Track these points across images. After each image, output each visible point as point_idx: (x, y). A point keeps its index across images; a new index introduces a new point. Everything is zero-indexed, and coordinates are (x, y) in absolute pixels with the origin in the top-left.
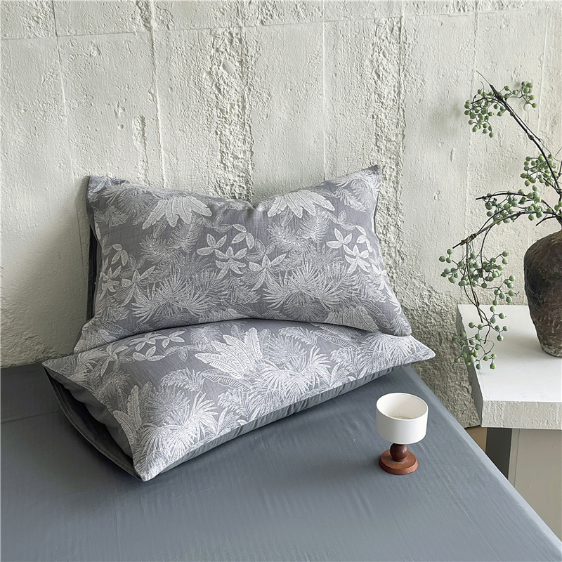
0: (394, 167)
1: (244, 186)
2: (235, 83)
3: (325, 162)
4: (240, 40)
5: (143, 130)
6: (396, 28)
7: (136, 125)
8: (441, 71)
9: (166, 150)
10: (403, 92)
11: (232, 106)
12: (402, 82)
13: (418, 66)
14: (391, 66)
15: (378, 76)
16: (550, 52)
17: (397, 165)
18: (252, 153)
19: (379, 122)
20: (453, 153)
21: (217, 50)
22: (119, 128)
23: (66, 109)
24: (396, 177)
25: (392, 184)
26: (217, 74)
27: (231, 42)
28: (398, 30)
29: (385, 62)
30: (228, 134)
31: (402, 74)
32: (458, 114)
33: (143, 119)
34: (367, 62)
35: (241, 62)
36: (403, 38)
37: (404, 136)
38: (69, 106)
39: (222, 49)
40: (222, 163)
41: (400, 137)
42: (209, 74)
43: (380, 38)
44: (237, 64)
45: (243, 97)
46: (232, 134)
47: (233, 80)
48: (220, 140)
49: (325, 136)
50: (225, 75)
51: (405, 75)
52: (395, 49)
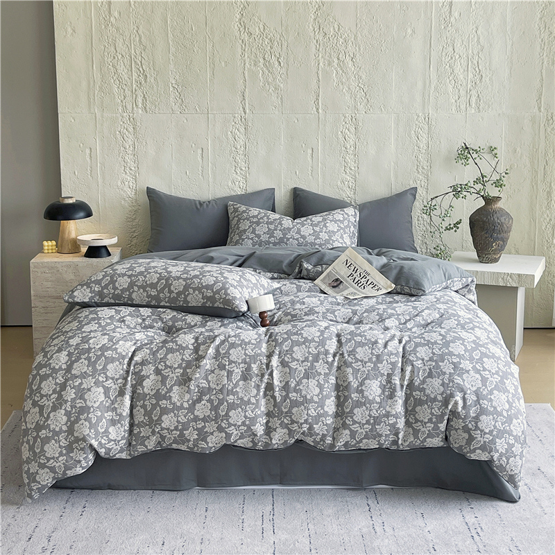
0: (426, 181)
1: (354, 182)
2: (353, 137)
3: (392, 175)
4: (356, 119)
5: (312, 154)
6: (427, 118)
7: (310, 151)
9: (321, 163)
10: (430, 147)
11: (350, 147)
12: (430, 142)
13: (438, 135)
14: (424, 135)
15: (418, 139)
16: (506, 133)
18: (358, 168)
19: (418, 159)
22: (303, 152)
24: (427, 186)
25: (425, 190)
26: (345, 133)
27: (352, 120)
28: (428, 119)
29: (421, 132)
33: (313, 149)
34: (413, 132)
35: (355, 128)
36: (430, 122)
37: (431, 167)
38: (284, 142)
39: (347, 122)
40: (345, 171)
42: (342, 132)
43: (419, 122)
45: (355, 143)
46: (350, 158)
47: (351, 135)
48: (344, 161)
49: (392, 163)
50: (348, 133)
51: (431, 139)
52: (426, 127)
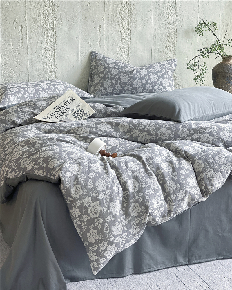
0: (173, 47)
1: (127, 49)
2: (127, 16)
3: (152, 44)
4: (129, 4)
5: (100, 29)
6: (174, 3)
7: (98, 27)
8: (188, 17)
9: (106, 36)
10: (176, 23)
11: (125, 24)
12: (176, 20)
13: (181, 15)
14: (173, 15)
15: (169, 17)
16: (222, 13)
17: (174, 47)
18: (130, 39)
19: (169, 32)
20: (192, 44)
21: (122, 6)
22: (93, 28)
23: (79, 21)
24: (174, 51)
25: (172, 53)
26: (122, 14)
27: (126, 4)
29: (171, 13)
30: (124, 32)
31: (176, 17)
32: (193, 32)
33: (100, 26)
34: (166, 13)
35: (129, 10)
36: (176, 6)
37: (176, 37)
38: (80, 20)
39: (123, 6)
40: (122, 41)
41: (175, 37)
42: (120, 13)
43: (169, 6)
44: (128, 11)
45: (129, 21)
46: (125, 32)
47: (126, 16)
48: (121, 34)
49: (152, 35)
50: (124, 14)
51: (177, 18)
52: (174, 9)
